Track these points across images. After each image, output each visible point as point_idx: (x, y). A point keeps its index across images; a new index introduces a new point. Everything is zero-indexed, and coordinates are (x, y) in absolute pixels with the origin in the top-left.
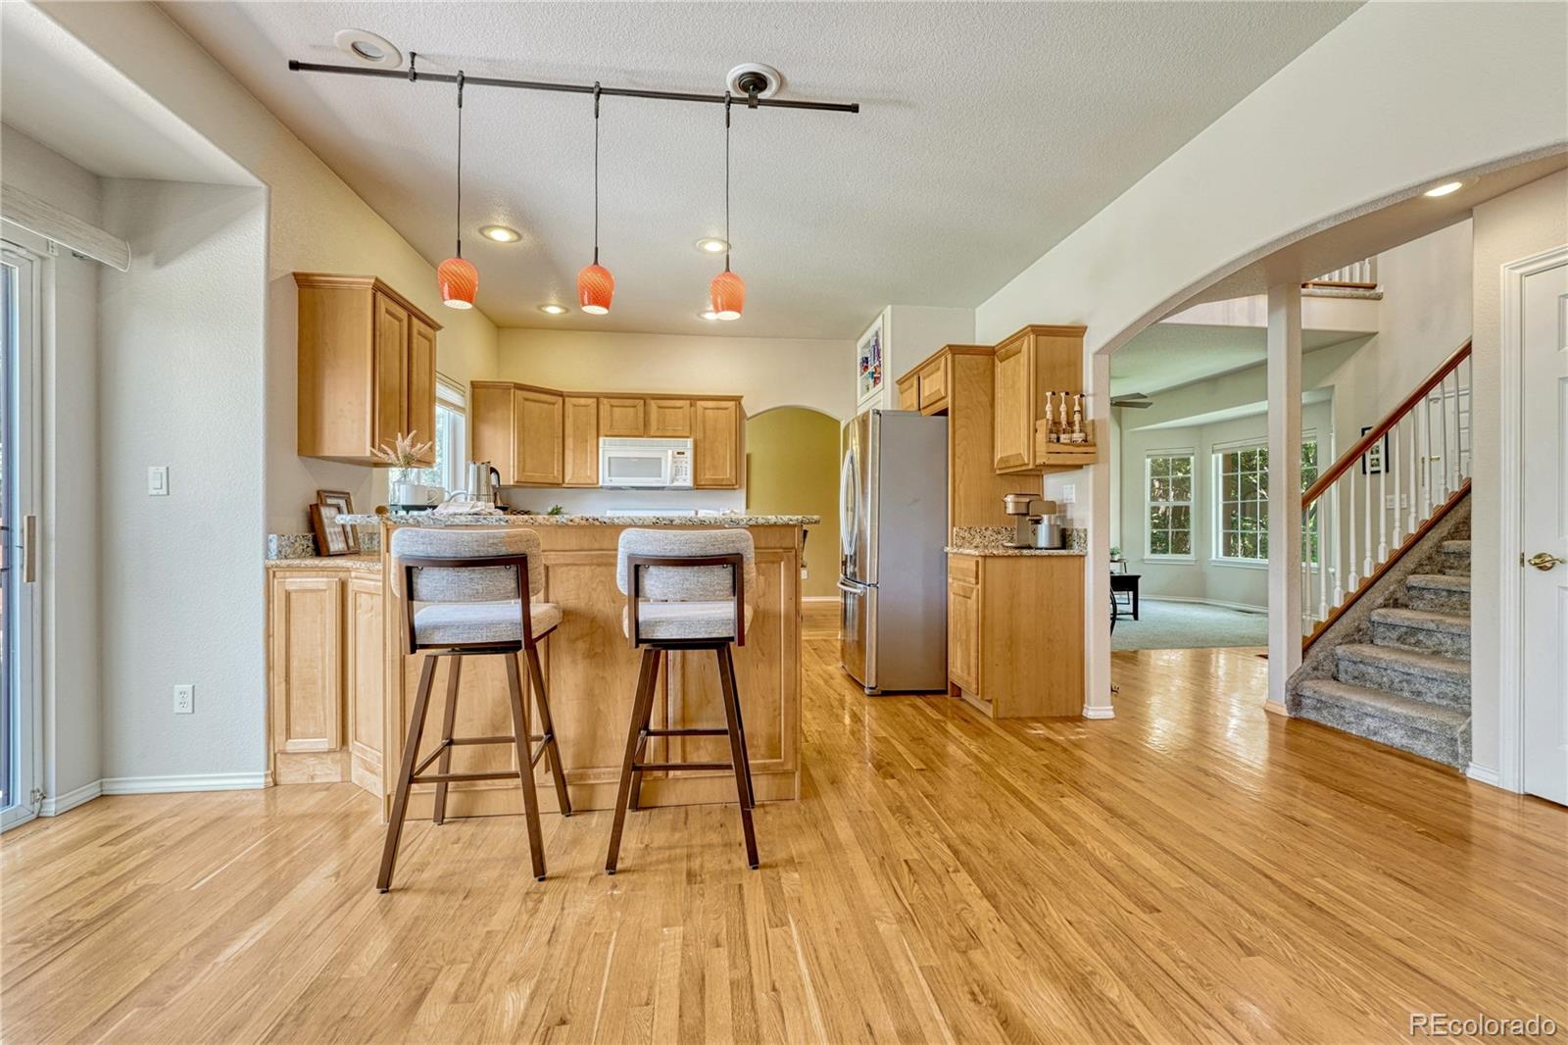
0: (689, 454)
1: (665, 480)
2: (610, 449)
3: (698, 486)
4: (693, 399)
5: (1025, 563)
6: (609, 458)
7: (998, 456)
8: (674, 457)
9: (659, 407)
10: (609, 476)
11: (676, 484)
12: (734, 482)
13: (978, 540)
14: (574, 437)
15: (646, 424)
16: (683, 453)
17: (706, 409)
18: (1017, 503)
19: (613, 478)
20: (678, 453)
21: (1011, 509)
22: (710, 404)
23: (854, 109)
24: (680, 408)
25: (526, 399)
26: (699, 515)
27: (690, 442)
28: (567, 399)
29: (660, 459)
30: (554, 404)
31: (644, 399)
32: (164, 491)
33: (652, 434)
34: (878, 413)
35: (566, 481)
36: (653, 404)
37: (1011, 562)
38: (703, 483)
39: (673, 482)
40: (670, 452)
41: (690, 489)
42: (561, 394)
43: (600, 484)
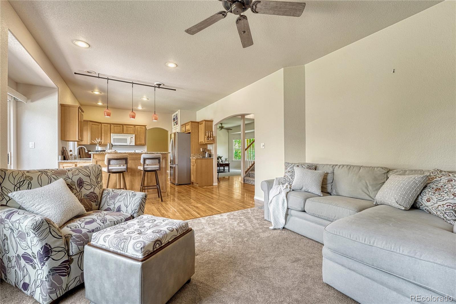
0: (134, 138)
1: (128, 144)
2: (114, 136)
3: (136, 145)
4: (135, 126)
5: (203, 160)
6: (114, 138)
7: (199, 141)
8: (130, 139)
9: (126, 127)
10: (114, 142)
11: (131, 144)
12: (145, 144)
13: (196, 156)
14: (104, 133)
15: (123, 131)
16: (132, 138)
17: (138, 128)
18: (202, 150)
19: (115, 143)
21: (201, 151)
22: (139, 127)
23: (175, 90)
24: (132, 127)
25: (93, 124)
26: (136, 152)
27: (134, 135)
28: (102, 124)
29: (127, 139)
30: (99, 125)
31: (123, 125)
32: (34, 147)
33: (124, 133)
34: (178, 133)
35: (102, 143)
36: (125, 127)
37: (201, 160)
39: (130, 144)
40: (129, 137)
41: (135, 145)
42: (101, 123)
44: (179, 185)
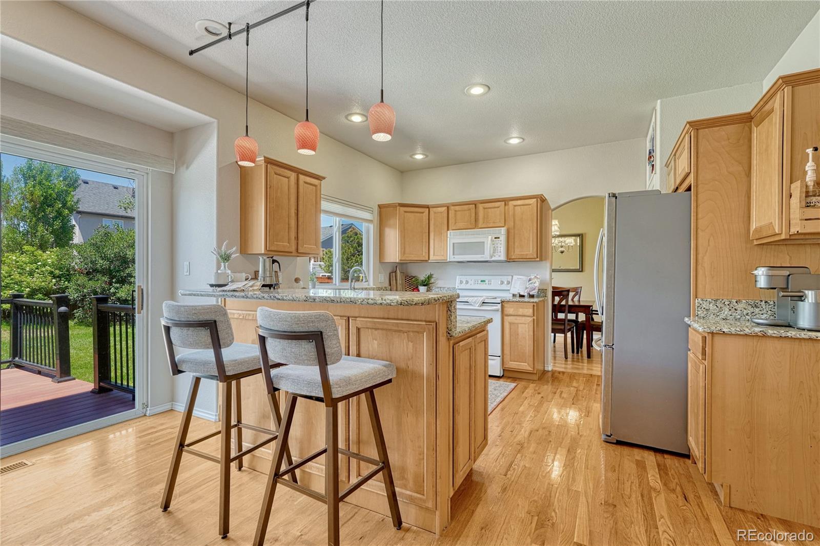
0: (503, 238)
1: (486, 257)
2: (454, 237)
3: (509, 260)
4: (506, 201)
6: (454, 244)
7: (753, 226)
8: (492, 240)
9: (484, 208)
10: (453, 254)
11: (493, 259)
12: (535, 256)
14: (435, 231)
15: (476, 220)
16: (499, 238)
17: (515, 206)
18: (770, 277)
19: (455, 256)
20: (495, 238)
21: (762, 282)
22: (519, 202)
24: (498, 207)
25: (405, 212)
27: (503, 231)
28: (431, 209)
29: (484, 242)
30: (423, 213)
31: (475, 204)
32: (188, 274)
33: (480, 227)
34: (614, 196)
35: (431, 259)
36: (481, 206)
38: (513, 257)
39: (491, 257)
40: (490, 237)
41: (504, 262)
42: (428, 207)
43: (448, 260)
44: (619, 443)
